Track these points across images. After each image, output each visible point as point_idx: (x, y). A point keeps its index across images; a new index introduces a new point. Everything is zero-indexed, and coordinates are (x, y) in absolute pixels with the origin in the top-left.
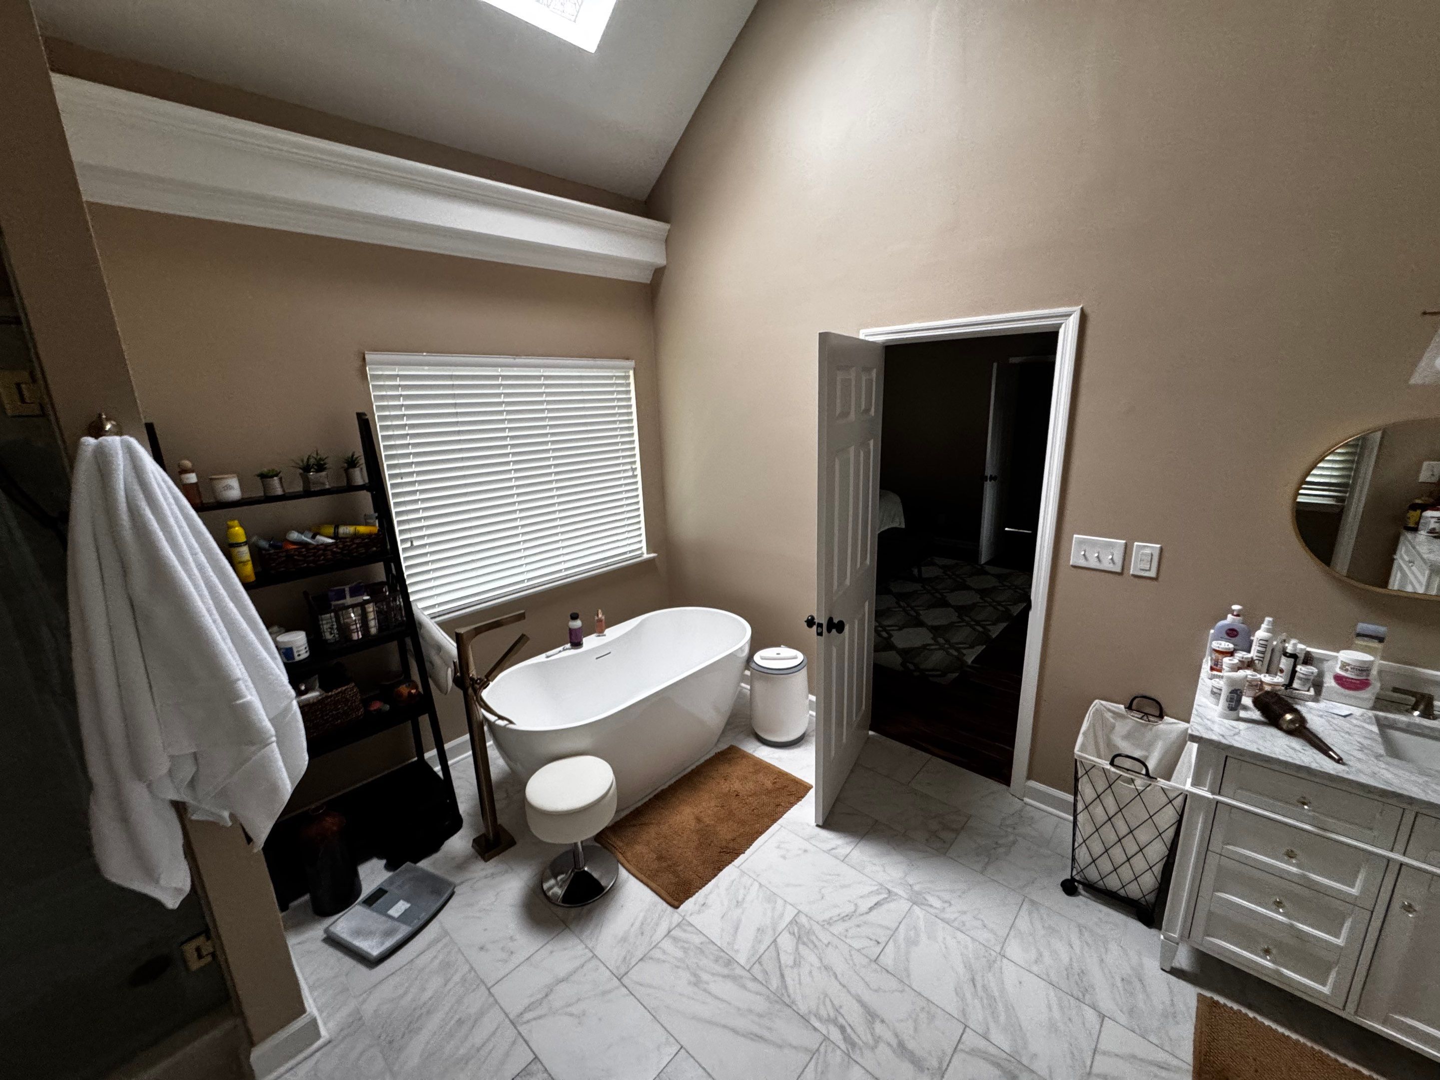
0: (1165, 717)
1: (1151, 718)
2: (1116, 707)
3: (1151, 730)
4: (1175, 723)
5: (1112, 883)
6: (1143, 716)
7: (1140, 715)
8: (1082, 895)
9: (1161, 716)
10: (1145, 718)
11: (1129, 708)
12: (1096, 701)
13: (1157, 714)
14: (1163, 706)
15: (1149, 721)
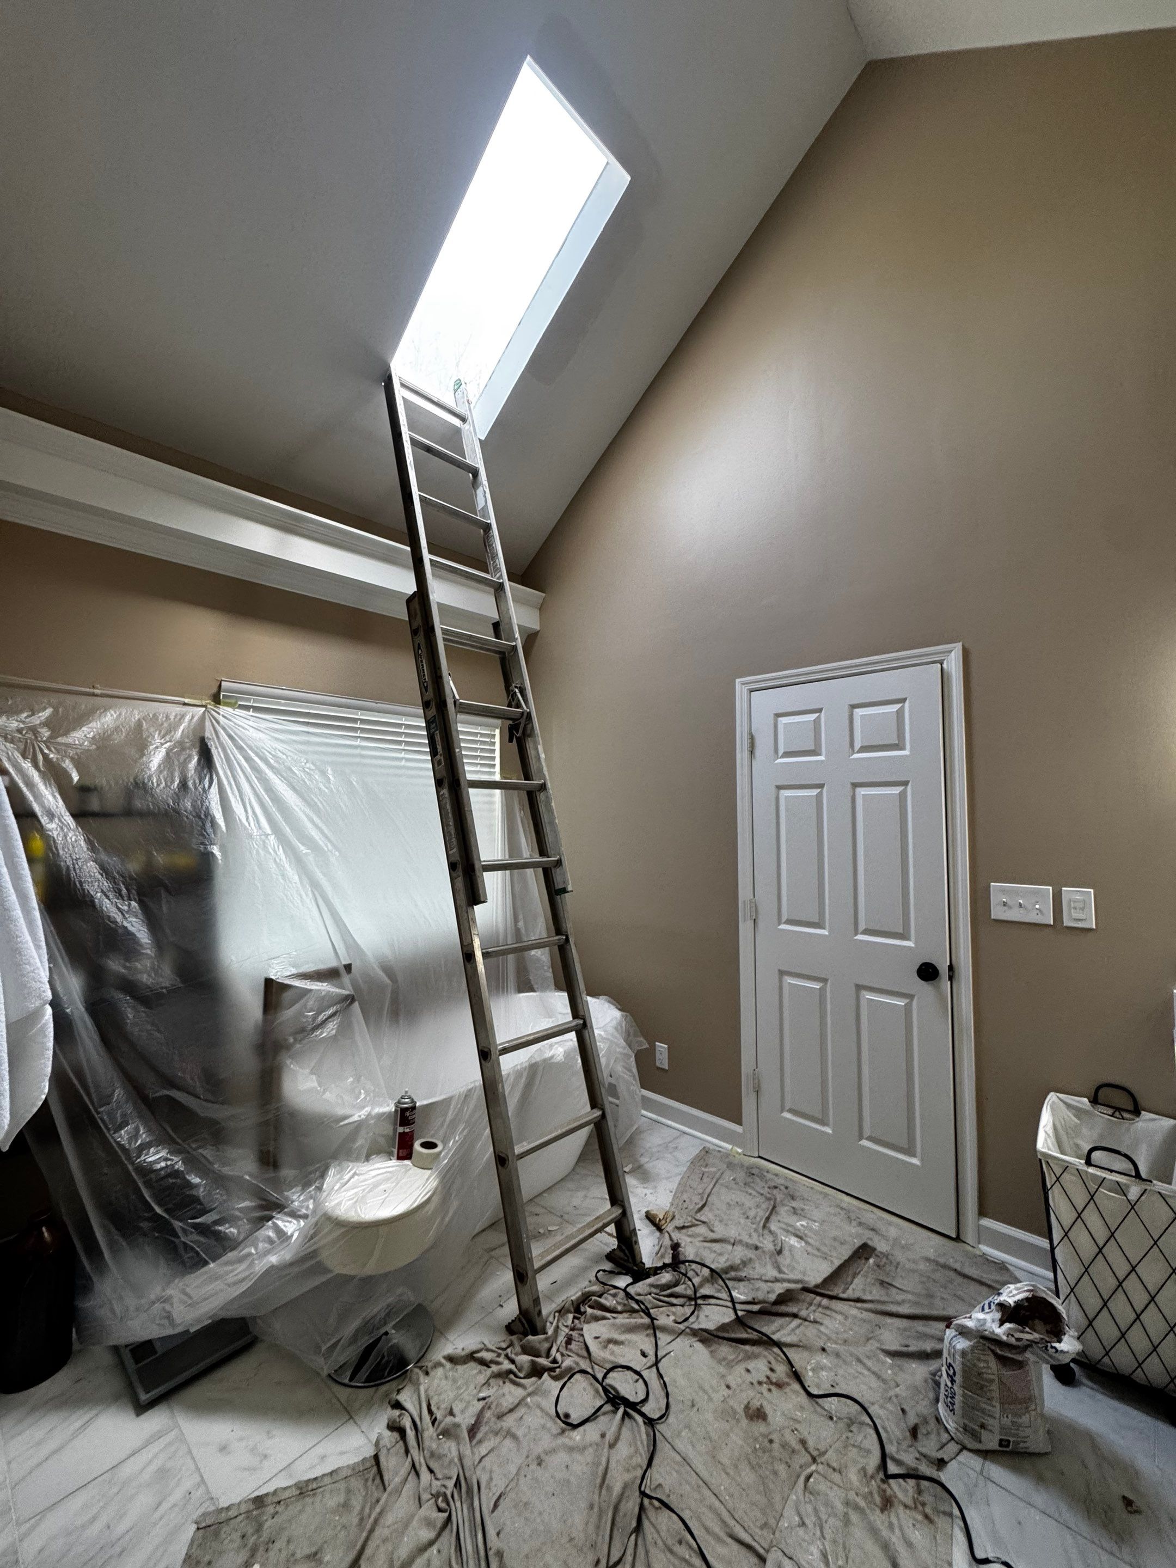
0: (1143, 1113)
1: (1126, 1115)
2: (1078, 1102)
3: (1128, 1130)
4: (1155, 1120)
5: (1122, 1360)
6: (1114, 1113)
7: (1110, 1111)
8: (1084, 1385)
9: (1137, 1112)
10: (1117, 1114)
11: (1094, 1101)
12: (1052, 1094)
13: (1131, 1108)
14: (1138, 1099)
15: (1123, 1118)
